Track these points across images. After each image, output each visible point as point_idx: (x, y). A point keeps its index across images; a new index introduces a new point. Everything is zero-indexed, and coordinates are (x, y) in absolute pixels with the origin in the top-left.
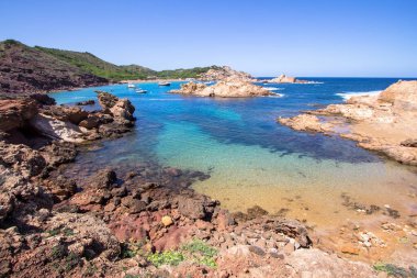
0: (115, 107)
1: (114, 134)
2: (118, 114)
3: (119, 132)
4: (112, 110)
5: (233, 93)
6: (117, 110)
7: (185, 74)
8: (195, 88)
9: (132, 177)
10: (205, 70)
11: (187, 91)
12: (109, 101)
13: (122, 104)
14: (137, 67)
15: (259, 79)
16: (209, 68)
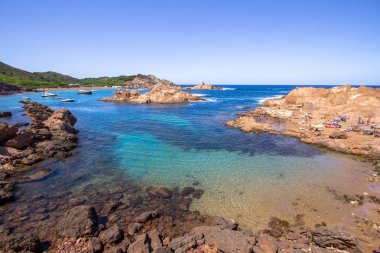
0: (51, 119)
1: (59, 153)
2: (57, 127)
3: (66, 150)
4: (47, 123)
5: (169, 99)
6: (54, 122)
7: (111, 82)
8: (129, 95)
9: (114, 208)
10: (131, 78)
11: (121, 99)
12: (41, 113)
13: (60, 115)
14: (55, 75)
15: (182, 86)
16: (134, 77)
